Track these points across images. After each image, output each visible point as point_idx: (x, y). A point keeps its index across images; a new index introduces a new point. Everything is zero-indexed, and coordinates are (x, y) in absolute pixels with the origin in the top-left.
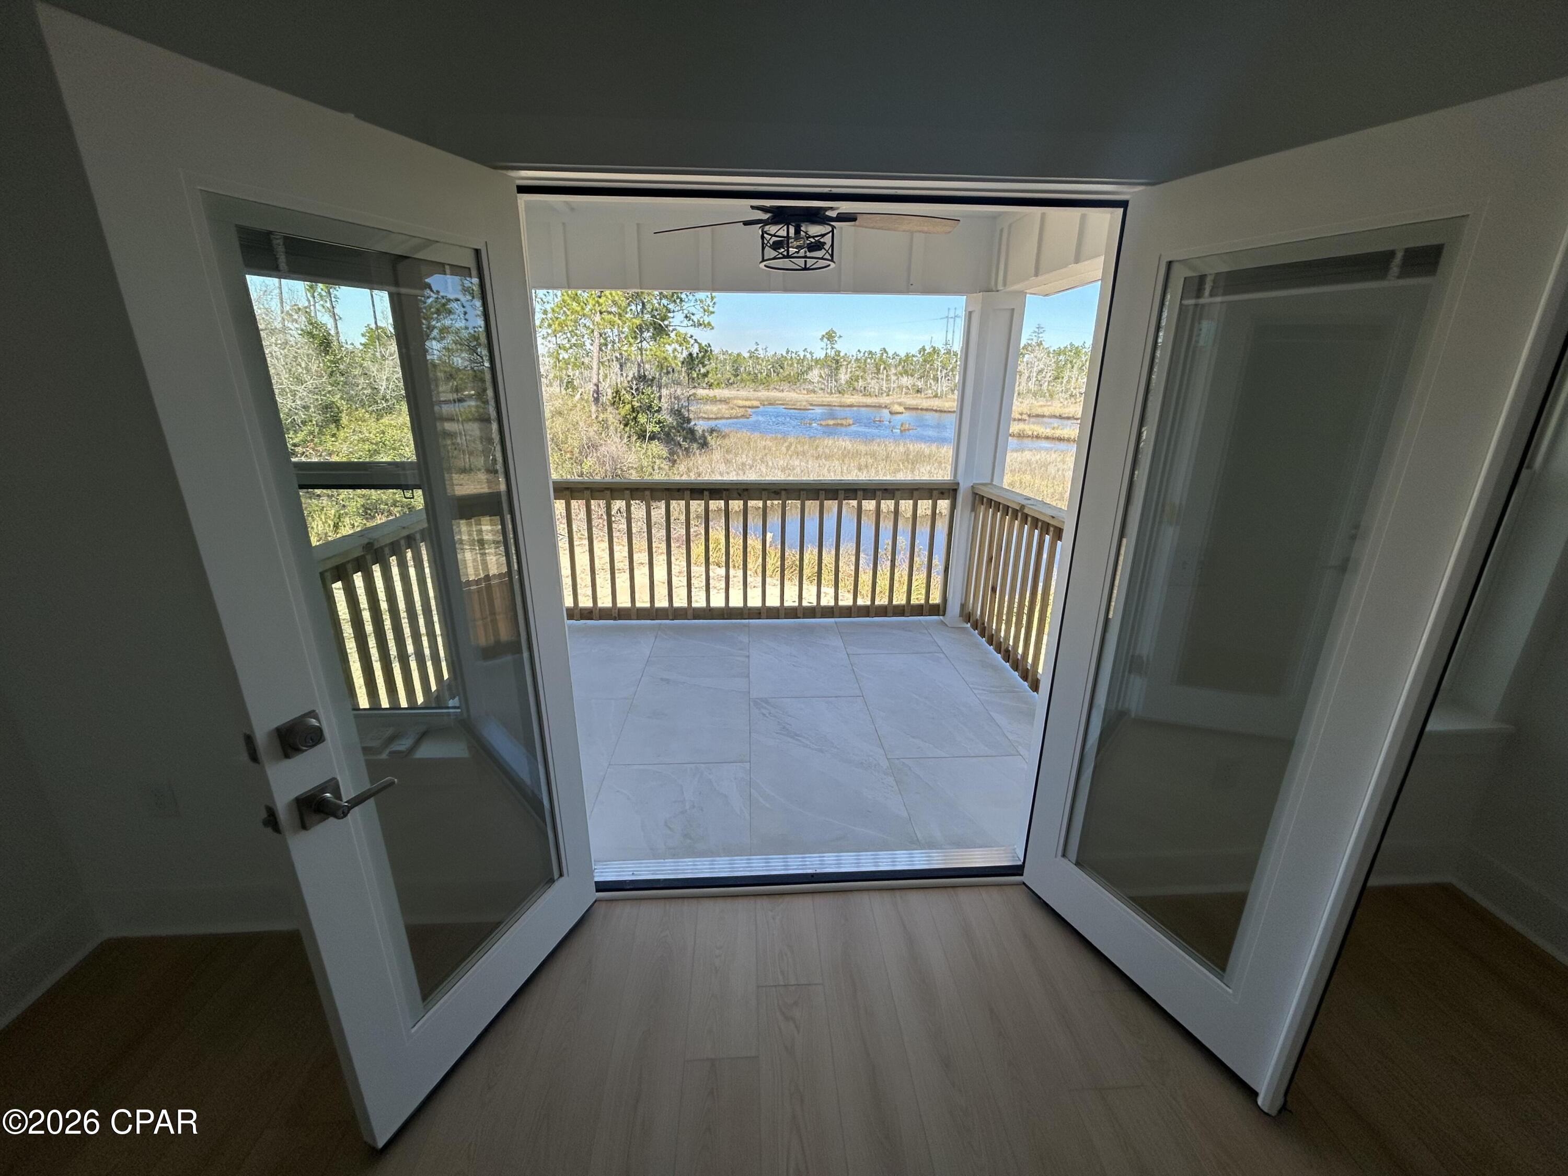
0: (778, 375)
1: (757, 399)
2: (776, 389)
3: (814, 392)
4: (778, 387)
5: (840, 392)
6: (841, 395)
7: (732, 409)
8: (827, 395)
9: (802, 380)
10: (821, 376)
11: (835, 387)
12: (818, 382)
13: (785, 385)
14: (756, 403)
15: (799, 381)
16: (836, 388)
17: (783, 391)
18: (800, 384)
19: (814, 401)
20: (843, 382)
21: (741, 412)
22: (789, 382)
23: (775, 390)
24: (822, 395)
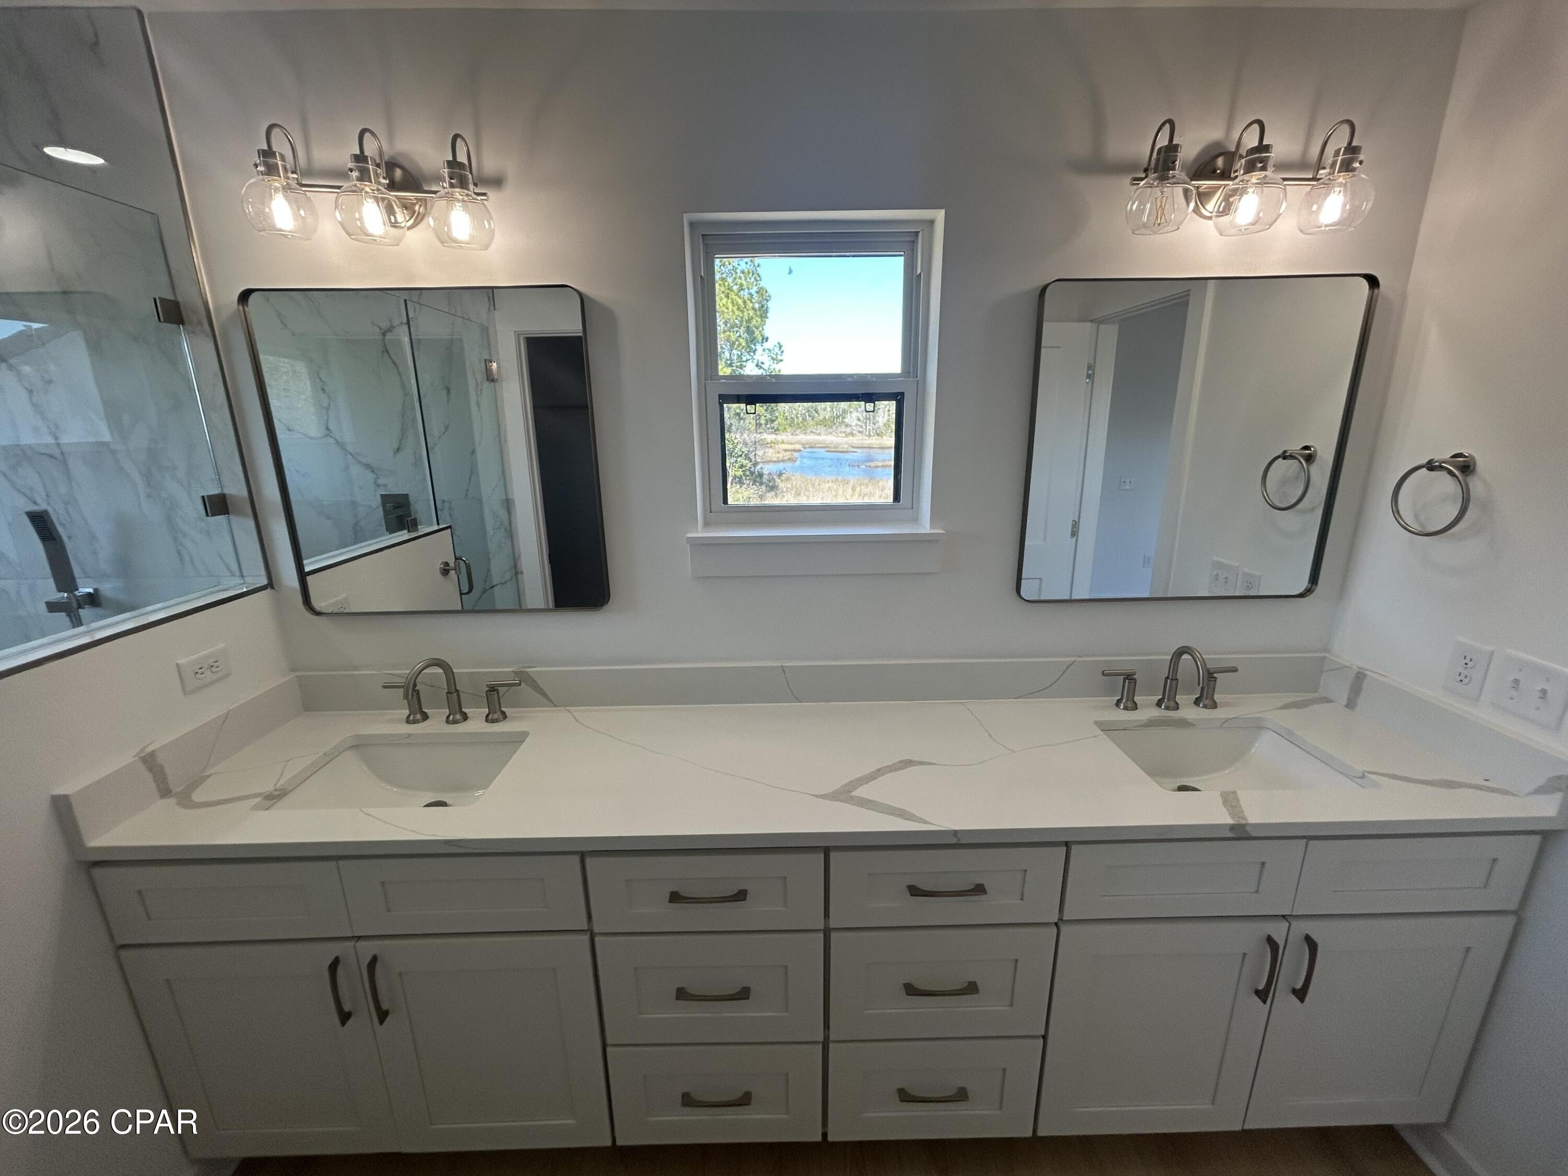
0: (813, 419)
1: (798, 443)
2: (812, 432)
3: (852, 434)
4: (814, 431)
5: (878, 435)
6: (880, 437)
7: (779, 452)
8: (866, 438)
9: (838, 424)
10: (859, 420)
11: (873, 429)
12: (857, 425)
13: (821, 429)
14: (798, 447)
15: (835, 424)
16: (874, 431)
17: (819, 434)
18: (837, 428)
19: (853, 443)
20: (881, 424)
21: (787, 455)
22: (825, 426)
23: (812, 434)
24: (861, 437)
